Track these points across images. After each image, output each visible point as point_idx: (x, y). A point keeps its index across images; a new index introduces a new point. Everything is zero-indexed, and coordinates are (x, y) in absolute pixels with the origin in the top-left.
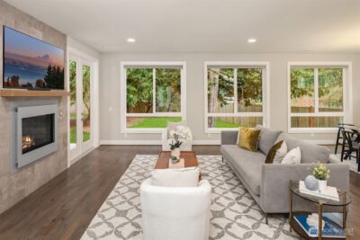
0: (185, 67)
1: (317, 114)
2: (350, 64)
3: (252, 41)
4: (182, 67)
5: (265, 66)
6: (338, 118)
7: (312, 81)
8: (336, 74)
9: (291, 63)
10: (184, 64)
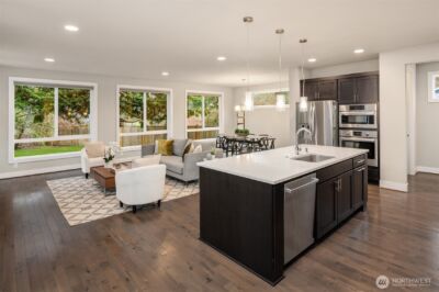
0: (96, 88)
1: (204, 129)
2: (223, 94)
3: (165, 74)
4: (92, 88)
5: (169, 93)
6: (214, 131)
7: (200, 104)
8: (214, 100)
9: (187, 91)
10: (95, 85)
